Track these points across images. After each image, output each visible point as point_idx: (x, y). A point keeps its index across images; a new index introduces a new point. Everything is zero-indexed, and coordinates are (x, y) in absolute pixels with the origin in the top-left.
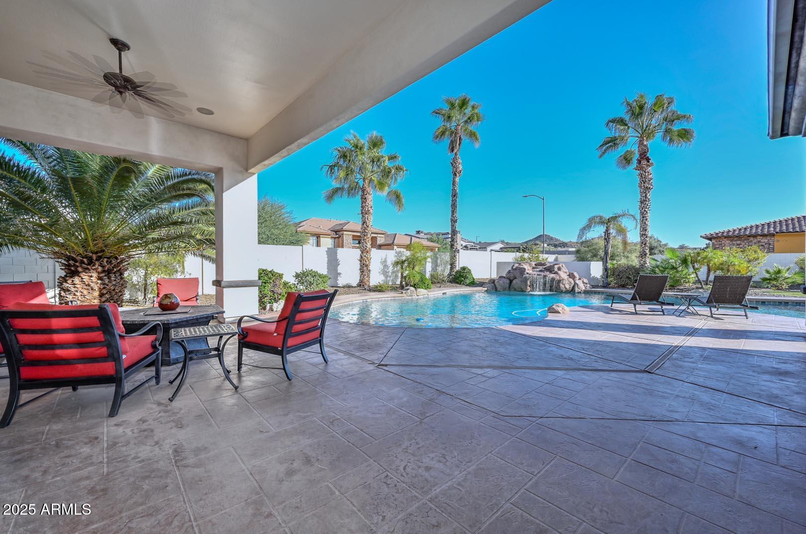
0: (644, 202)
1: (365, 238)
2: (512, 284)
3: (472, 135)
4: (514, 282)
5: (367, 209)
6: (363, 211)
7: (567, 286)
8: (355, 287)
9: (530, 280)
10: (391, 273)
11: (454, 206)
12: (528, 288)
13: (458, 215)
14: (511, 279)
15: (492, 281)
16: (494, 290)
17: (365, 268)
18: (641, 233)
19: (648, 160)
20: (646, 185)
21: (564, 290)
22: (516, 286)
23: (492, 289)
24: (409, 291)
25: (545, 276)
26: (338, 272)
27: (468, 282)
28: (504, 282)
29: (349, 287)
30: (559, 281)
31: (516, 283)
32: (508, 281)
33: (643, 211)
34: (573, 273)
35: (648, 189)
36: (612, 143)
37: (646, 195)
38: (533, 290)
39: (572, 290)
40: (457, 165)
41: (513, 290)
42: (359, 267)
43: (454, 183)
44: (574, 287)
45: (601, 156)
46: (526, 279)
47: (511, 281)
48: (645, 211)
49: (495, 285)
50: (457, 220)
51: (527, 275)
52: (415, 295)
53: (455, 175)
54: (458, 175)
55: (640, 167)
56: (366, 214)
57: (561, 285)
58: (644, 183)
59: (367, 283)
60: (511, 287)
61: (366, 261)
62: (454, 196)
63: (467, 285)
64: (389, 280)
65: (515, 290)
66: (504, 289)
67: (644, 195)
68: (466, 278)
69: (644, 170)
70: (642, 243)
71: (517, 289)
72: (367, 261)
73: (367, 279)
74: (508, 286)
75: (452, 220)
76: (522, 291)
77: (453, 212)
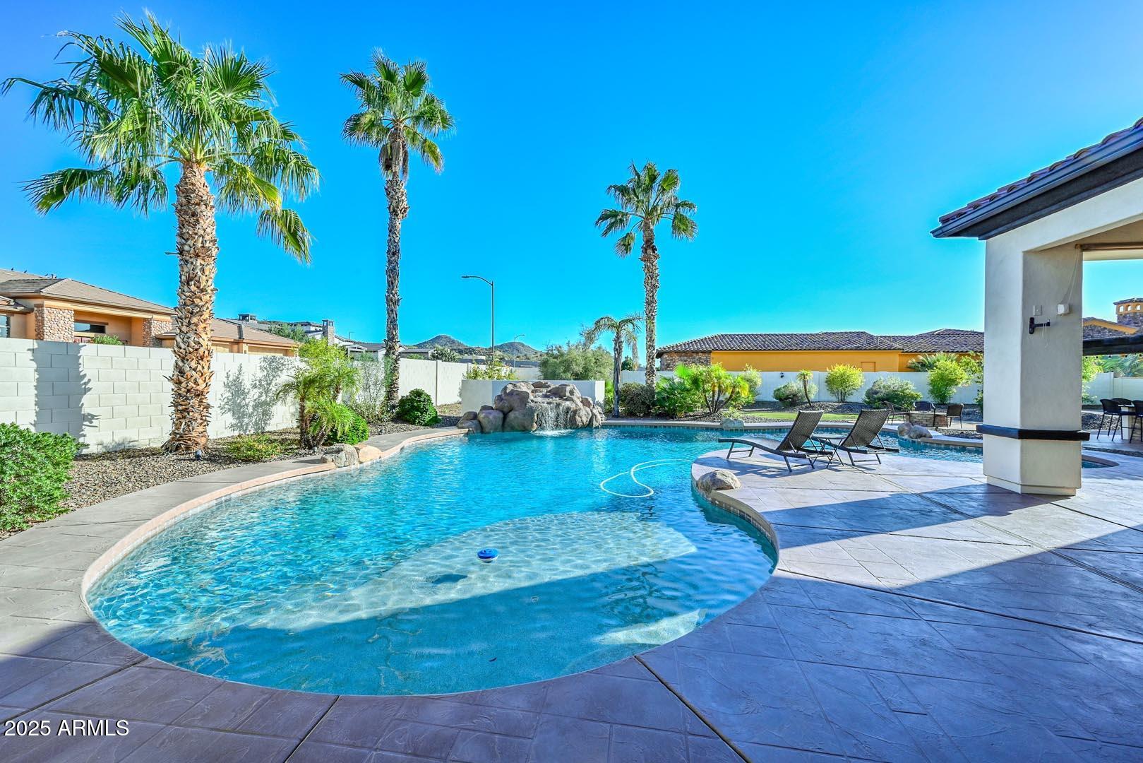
0: (650, 303)
1: (194, 320)
2: (508, 420)
3: (427, 148)
4: (512, 415)
5: (199, 245)
6: (186, 248)
7: (584, 419)
8: (153, 453)
9: (537, 413)
10: (254, 409)
11: (392, 273)
12: (535, 425)
13: (400, 290)
14: (506, 410)
15: (472, 416)
16: (479, 431)
17: (194, 401)
18: (649, 343)
19: (654, 250)
20: (653, 282)
21: (580, 424)
22: (515, 424)
23: (477, 430)
24: (342, 454)
25: (558, 405)
26: (85, 410)
27: (427, 418)
28: (495, 417)
29: (127, 453)
30: (575, 412)
31: (516, 418)
32: (501, 415)
33: (650, 315)
34: (587, 399)
35: (655, 287)
36: (613, 219)
37: (653, 296)
38: (541, 427)
39: (588, 425)
40: (399, 195)
41: (509, 429)
42: (169, 397)
43: (392, 229)
44: (591, 420)
45: (605, 233)
46: (532, 411)
47: (505, 415)
48: (652, 315)
49: (480, 422)
50: (398, 300)
51: (532, 404)
52: (356, 462)
53: (395, 213)
54: (400, 215)
55: (646, 259)
56: (197, 256)
57: (578, 418)
58: (652, 279)
59: (199, 440)
60: (506, 426)
61: (196, 382)
62: (394, 254)
63: (426, 425)
64: (247, 424)
65: (513, 429)
66: (495, 430)
67: (651, 295)
68: (424, 411)
69: (651, 262)
70: (649, 357)
71: (517, 427)
72: (200, 381)
73: (201, 429)
74: (501, 423)
75: (389, 300)
76: (525, 429)
77: (391, 285)
